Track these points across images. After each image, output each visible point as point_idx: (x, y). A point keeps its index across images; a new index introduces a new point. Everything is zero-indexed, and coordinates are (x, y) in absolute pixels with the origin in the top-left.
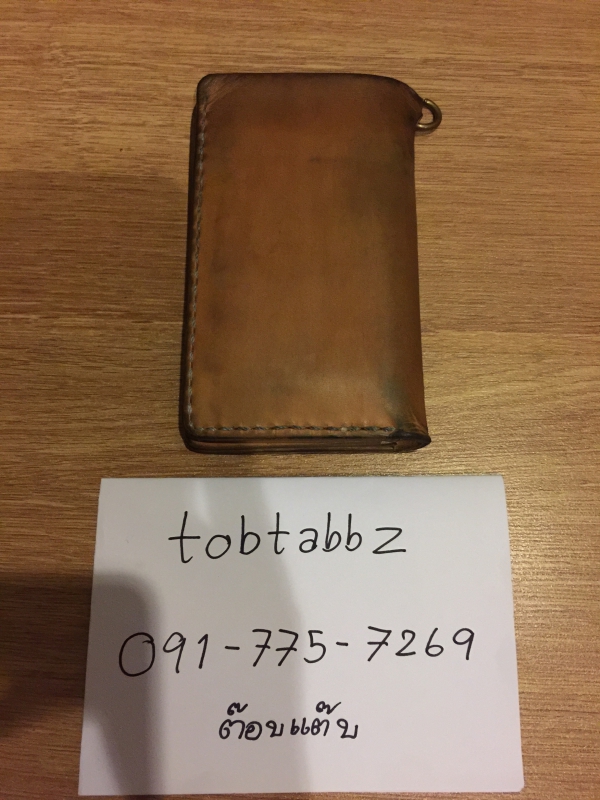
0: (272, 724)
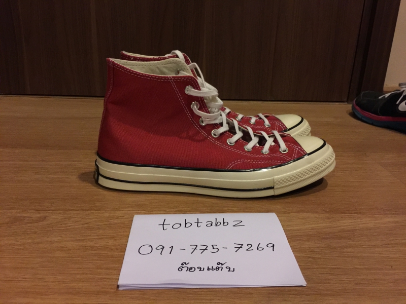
0: (199, 268)
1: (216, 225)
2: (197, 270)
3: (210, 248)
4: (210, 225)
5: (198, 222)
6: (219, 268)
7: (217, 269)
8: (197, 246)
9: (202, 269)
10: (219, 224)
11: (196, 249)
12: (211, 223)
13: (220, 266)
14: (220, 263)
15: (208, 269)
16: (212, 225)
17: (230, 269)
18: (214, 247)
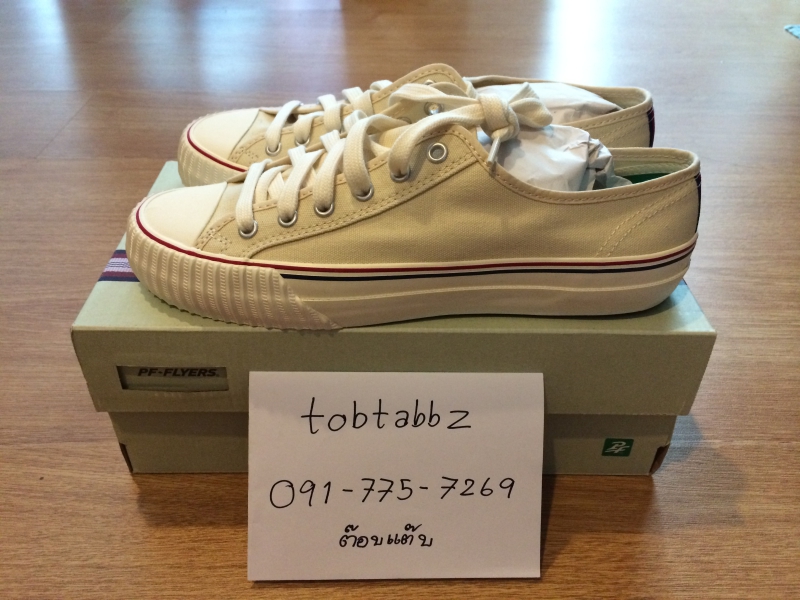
0: (374, 538)
1: (416, 422)
2: (372, 542)
3: (397, 486)
4: (402, 422)
5: (380, 413)
6: (407, 538)
7: (405, 539)
8: (373, 481)
9: (379, 542)
10: (421, 417)
11: (371, 489)
12: (404, 415)
13: (409, 533)
14: (411, 527)
15: (390, 541)
16: (406, 423)
17: (424, 540)
18: (406, 484)
